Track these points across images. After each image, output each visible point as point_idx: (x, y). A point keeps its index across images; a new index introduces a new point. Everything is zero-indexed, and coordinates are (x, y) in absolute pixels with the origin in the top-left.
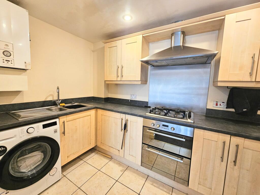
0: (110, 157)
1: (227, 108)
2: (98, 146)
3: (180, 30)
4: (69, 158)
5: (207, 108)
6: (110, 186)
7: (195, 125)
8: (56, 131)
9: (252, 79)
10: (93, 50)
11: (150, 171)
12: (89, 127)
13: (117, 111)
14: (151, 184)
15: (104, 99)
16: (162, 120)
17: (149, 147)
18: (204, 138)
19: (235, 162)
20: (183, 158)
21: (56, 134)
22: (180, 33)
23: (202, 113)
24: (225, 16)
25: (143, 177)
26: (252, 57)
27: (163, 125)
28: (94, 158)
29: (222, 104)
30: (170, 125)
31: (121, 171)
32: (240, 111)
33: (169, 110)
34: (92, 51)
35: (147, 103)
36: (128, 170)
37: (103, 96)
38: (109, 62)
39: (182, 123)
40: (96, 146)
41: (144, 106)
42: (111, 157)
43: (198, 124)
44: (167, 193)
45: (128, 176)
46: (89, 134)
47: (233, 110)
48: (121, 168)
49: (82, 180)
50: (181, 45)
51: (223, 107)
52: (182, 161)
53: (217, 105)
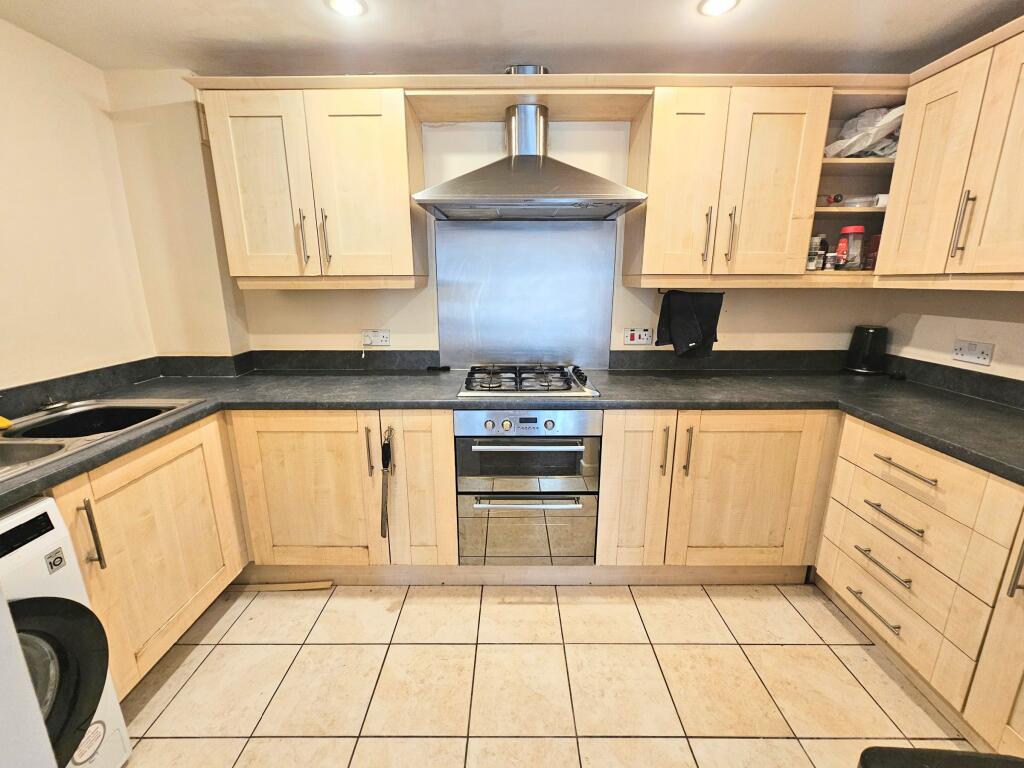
0: (328, 584)
1: (657, 344)
2: (257, 563)
3: (533, 100)
4: (142, 660)
5: (612, 349)
6: (372, 669)
7: (605, 401)
8: (55, 561)
9: (705, 269)
10: (109, 110)
11: (479, 568)
12: (203, 501)
13: (342, 404)
14: (499, 603)
15: (233, 362)
16: (518, 404)
17: (481, 498)
18: (626, 431)
19: (686, 467)
20: (578, 498)
21: (60, 572)
22: (532, 109)
23: (600, 364)
24: (653, 88)
25: (470, 596)
26: (707, 215)
27: (523, 420)
28: (255, 616)
29: (643, 334)
30: (543, 416)
31: (390, 610)
32: (685, 350)
33: (518, 372)
34: (105, 112)
35: (435, 355)
36: (411, 597)
37: (224, 348)
38: (244, 191)
39: (559, 401)
40: (250, 566)
41: (422, 368)
42: (330, 583)
43: (610, 397)
44: (547, 603)
45: (420, 614)
46: (210, 528)
47: (670, 347)
48: (384, 603)
49: (246, 709)
50: (541, 154)
51: (644, 342)
52: (580, 506)
53: (632, 338)
